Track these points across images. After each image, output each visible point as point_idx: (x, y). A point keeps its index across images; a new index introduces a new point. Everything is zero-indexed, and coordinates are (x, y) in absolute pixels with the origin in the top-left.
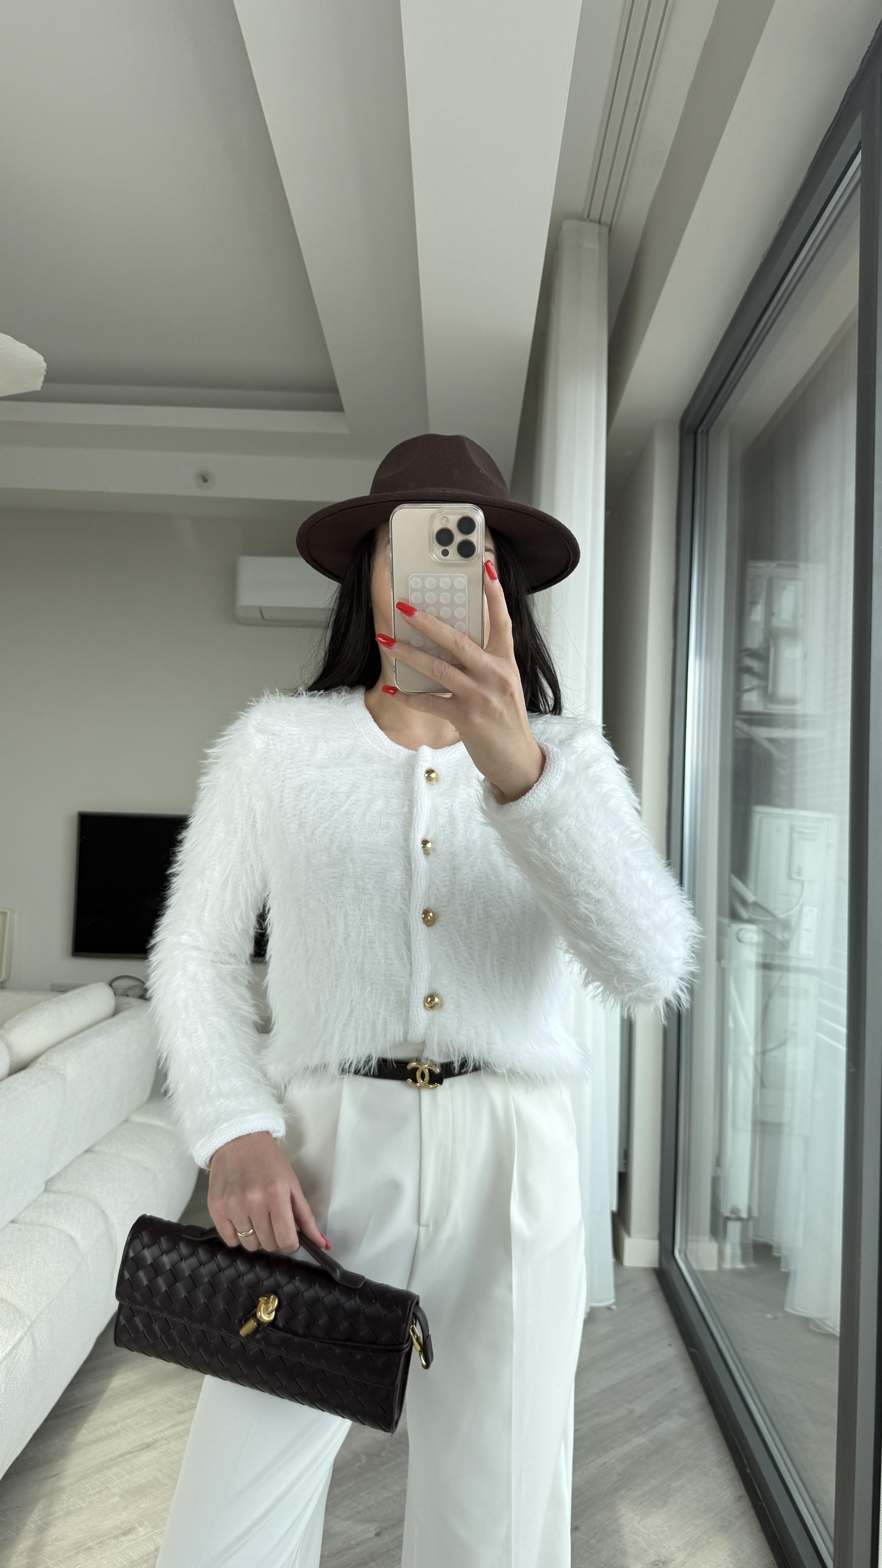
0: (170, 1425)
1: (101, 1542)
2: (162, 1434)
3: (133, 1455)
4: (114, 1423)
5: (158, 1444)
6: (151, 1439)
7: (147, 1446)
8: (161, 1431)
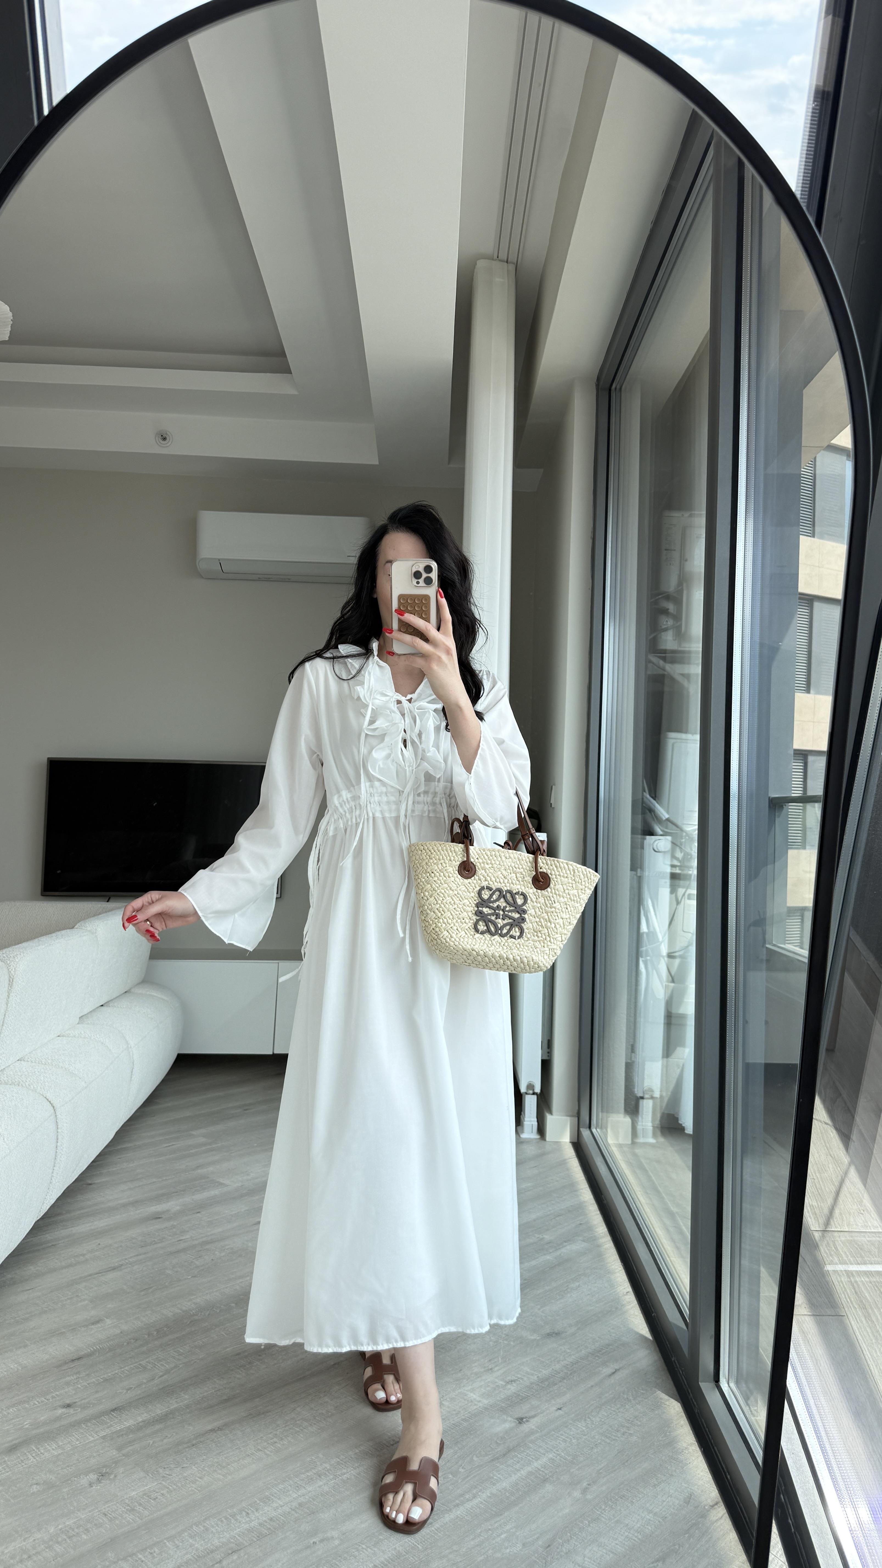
0: (134, 1255)
1: (72, 1329)
2: (127, 1261)
3: (100, 1275)
4: (83, 1255)
5: (123, 1267)
6: (116, 1264)
7: (114, 1269)
8: (126, 1259)
